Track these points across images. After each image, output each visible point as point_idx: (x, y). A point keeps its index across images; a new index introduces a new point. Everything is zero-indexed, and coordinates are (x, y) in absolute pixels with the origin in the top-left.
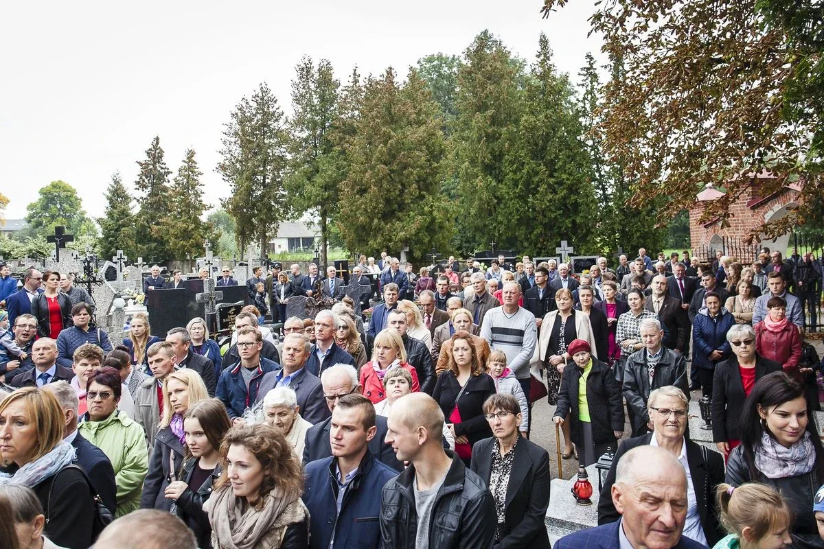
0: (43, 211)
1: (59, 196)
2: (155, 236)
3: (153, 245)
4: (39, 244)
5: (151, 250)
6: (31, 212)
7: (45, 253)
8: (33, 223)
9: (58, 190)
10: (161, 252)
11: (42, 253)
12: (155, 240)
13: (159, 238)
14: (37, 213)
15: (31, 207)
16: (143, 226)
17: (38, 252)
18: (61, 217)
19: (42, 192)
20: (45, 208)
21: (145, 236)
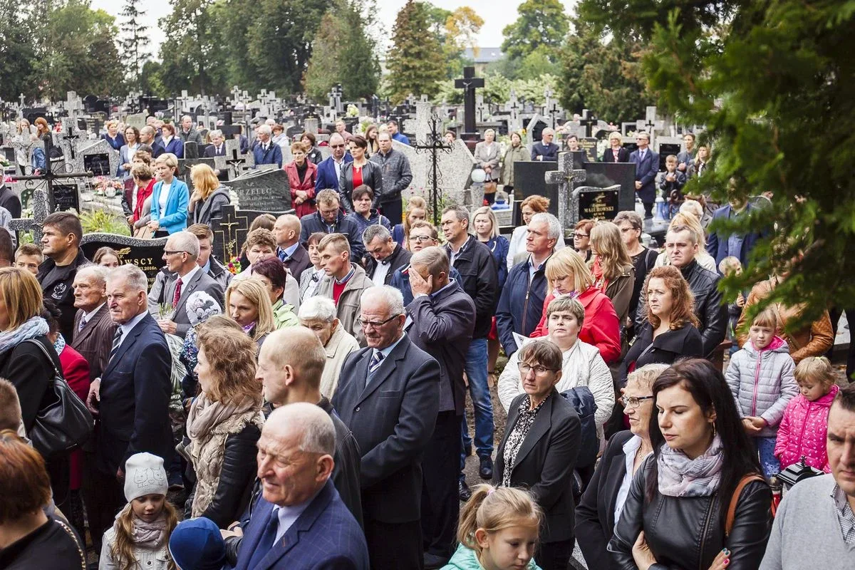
0: (522, 36)
1: (542, 15)
2: (628, 77)
3: (625, 90)
4: (496, 85)
5: (622, 98)
6: (508, 38)
7: (501, 96)
8: (509, 53)
9: (540, 6)
10: (635, 101)
11: (497, 97)
12: (629, 84)
13: (633, 81)
14: (515, 39)
15: (507, 31)
16: (613, 63)
17: (493, 95)
18: (543, 44)
19: (522, 9)
20: (525, 31)
21: (616, 76)
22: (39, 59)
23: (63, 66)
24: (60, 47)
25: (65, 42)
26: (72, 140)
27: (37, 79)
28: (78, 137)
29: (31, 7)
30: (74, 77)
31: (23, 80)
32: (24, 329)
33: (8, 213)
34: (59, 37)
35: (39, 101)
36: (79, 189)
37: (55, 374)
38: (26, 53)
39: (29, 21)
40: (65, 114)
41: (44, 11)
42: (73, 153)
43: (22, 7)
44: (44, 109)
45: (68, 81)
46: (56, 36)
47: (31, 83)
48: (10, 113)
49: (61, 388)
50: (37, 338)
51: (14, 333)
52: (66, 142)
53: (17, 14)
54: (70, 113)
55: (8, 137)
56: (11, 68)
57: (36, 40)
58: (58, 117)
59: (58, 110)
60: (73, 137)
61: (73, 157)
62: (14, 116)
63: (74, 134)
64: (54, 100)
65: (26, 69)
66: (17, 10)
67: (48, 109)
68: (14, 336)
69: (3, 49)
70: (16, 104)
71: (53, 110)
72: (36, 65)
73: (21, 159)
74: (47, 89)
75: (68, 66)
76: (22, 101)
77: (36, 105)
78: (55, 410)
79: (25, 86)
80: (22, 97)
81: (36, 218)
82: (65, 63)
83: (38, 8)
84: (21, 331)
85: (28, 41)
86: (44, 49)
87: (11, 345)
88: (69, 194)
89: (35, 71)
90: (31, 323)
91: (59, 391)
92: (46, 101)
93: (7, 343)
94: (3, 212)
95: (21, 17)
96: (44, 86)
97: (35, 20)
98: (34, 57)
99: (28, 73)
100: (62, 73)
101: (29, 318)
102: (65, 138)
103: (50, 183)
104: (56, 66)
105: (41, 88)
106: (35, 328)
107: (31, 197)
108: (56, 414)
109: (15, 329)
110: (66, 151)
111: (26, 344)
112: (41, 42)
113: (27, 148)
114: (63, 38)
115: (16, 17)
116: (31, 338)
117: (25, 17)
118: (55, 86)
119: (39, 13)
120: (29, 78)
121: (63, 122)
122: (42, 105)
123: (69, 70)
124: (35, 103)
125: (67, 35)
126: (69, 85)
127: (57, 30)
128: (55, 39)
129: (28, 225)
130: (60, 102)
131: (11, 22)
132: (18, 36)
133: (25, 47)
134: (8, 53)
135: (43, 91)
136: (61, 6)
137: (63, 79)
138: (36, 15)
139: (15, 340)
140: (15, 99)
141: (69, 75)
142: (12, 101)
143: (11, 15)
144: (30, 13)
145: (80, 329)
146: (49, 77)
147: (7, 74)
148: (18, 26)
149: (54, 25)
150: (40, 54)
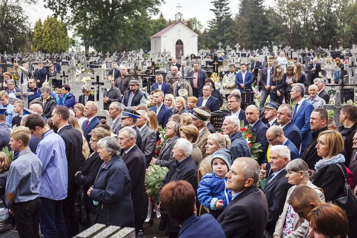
22: (339, 29)
23: (350, 31)
24: (349, 23)
25: (352, 20)
26: (353, 68)
27: (337, 38)
28: (356, 66)
29: (338, 5)
30: (354, 36)
31: (331, 38)
32: (334, 158)
33: (324, 102)
34: (350, 18)
35: (338, 48)
36: (355, 91)
37: (345, 181)
38: (334, 26)
39: (337, 12)
40: (350, 55)
41: (343, 6)
42: (353, 73)
43: (334, 5)
44: (340, 52)
45: (352, 38)
46: (348, 17)
47: (335, 40)
48: (325, 54)
49: (347, 188)
50: (340, 163)
51: (330, 159)
52: (350, 68)
53: (331, 8)
54: (353, 55)
55: (323, 65)
56: (326, 33)
57: (339, 20)
58: (346, 56)
59: (346, 53)
60: (354, 66)
61: (353, 76)
62: (326, 55)
63: (354, 65)
64: (344, 48)
65: (333, 33)
66: (332, 7)
67: (342, 52)
68: (329, 161)
69: (324, 24)
70: (327, 49)
71: (344, 52)
72: (338, 31)
73: (329, 76)
74: (342, 42)
75: (352, 31)
76: (330, 48)
77: (336, 50)
78: (343, 198)
79: (332, 41)
80: (330, 46)
81: (336, 104)
82: (351, 30)
83: (341, 5)
84: (333, 160)
85: (335, 21)
86: (342, 24)
87: (328, 164)
88: (349, 93)
89: (337, 34)
90: (338, 156)
91: (346, 189)
92: (341, 48)
93: (326, 164)
94: (323, 101)
95: (333, 9)
96: (340, 41)
97: (339, 11)
98: (337, 27)
99: (334, 36)
100: (350, 35)
101: (337, 154)
102: (350, 67)
103: (342, 88)
104: (347, 32)
105: (339, 42)
106: (340, 159)
107: (332, 93)
108: (343, 200)
109: (330, 158)
110: (350, 73)
111: (334, 165)
112: (341, 21)
113: (332, 71)
114: (351, 18)
115: (331, 10)
116: (337, 163)
117: (335, 9)
118: (345, 41)
119: (341, 7)
120: (334, 37)
121: (350, 59)
122: (339, 50)
123: (353, 33)
124: (336, 49)
125: (353, 17)
126: (352, 40)
127: (349, 15)
128: (347, 19)
129: (332, 107)
130: (348, 49)
131: (328, 12)
132: (331, 18)
133: (333, 23)
134: (325, 26)
135: (340, 43)
136: (352, 4)
137: (349, 38)
138: (339, 9)
139: (330, 163)
140: (327, 47)
141: (353, 36)
142: (326, 48)
143: (328, 9)
144: (337, 7)
145: (354, 159)
146: (343, 37)
147: (325, 36)
148: (331, 14)
149: (348, 13)
150: (340, 26)
